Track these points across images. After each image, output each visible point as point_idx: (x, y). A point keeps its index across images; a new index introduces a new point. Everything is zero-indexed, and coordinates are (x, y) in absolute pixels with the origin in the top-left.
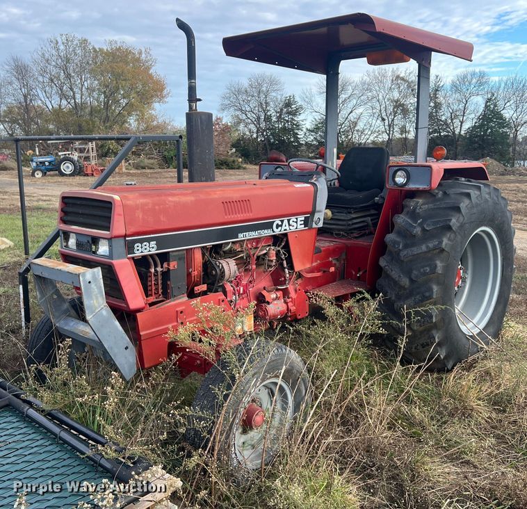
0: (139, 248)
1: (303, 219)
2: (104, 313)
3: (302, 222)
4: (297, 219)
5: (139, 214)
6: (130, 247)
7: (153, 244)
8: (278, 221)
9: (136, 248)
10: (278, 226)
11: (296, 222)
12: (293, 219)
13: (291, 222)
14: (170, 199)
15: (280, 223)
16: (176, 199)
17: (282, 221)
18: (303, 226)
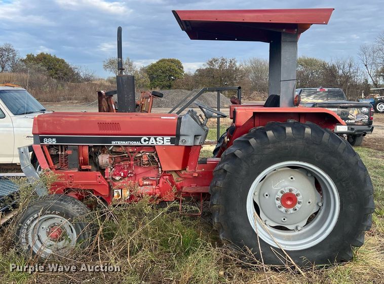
0: (46, 141)
1: (170, 138)
2: (30, 168)
3: (169, 141)
4: (163, 138)
5: (45, 125)
6: (42, 140)
7: (54, 140)
8: (145, 138)
9: (45, 141)
10: (145, 141)
11: (163, 140)
12: (160, 137)
13: (157, 139)
14: (64, 119)
15: (147, 139)
16: (67, 119)
17: (149, 138)
18: (170, 143)
